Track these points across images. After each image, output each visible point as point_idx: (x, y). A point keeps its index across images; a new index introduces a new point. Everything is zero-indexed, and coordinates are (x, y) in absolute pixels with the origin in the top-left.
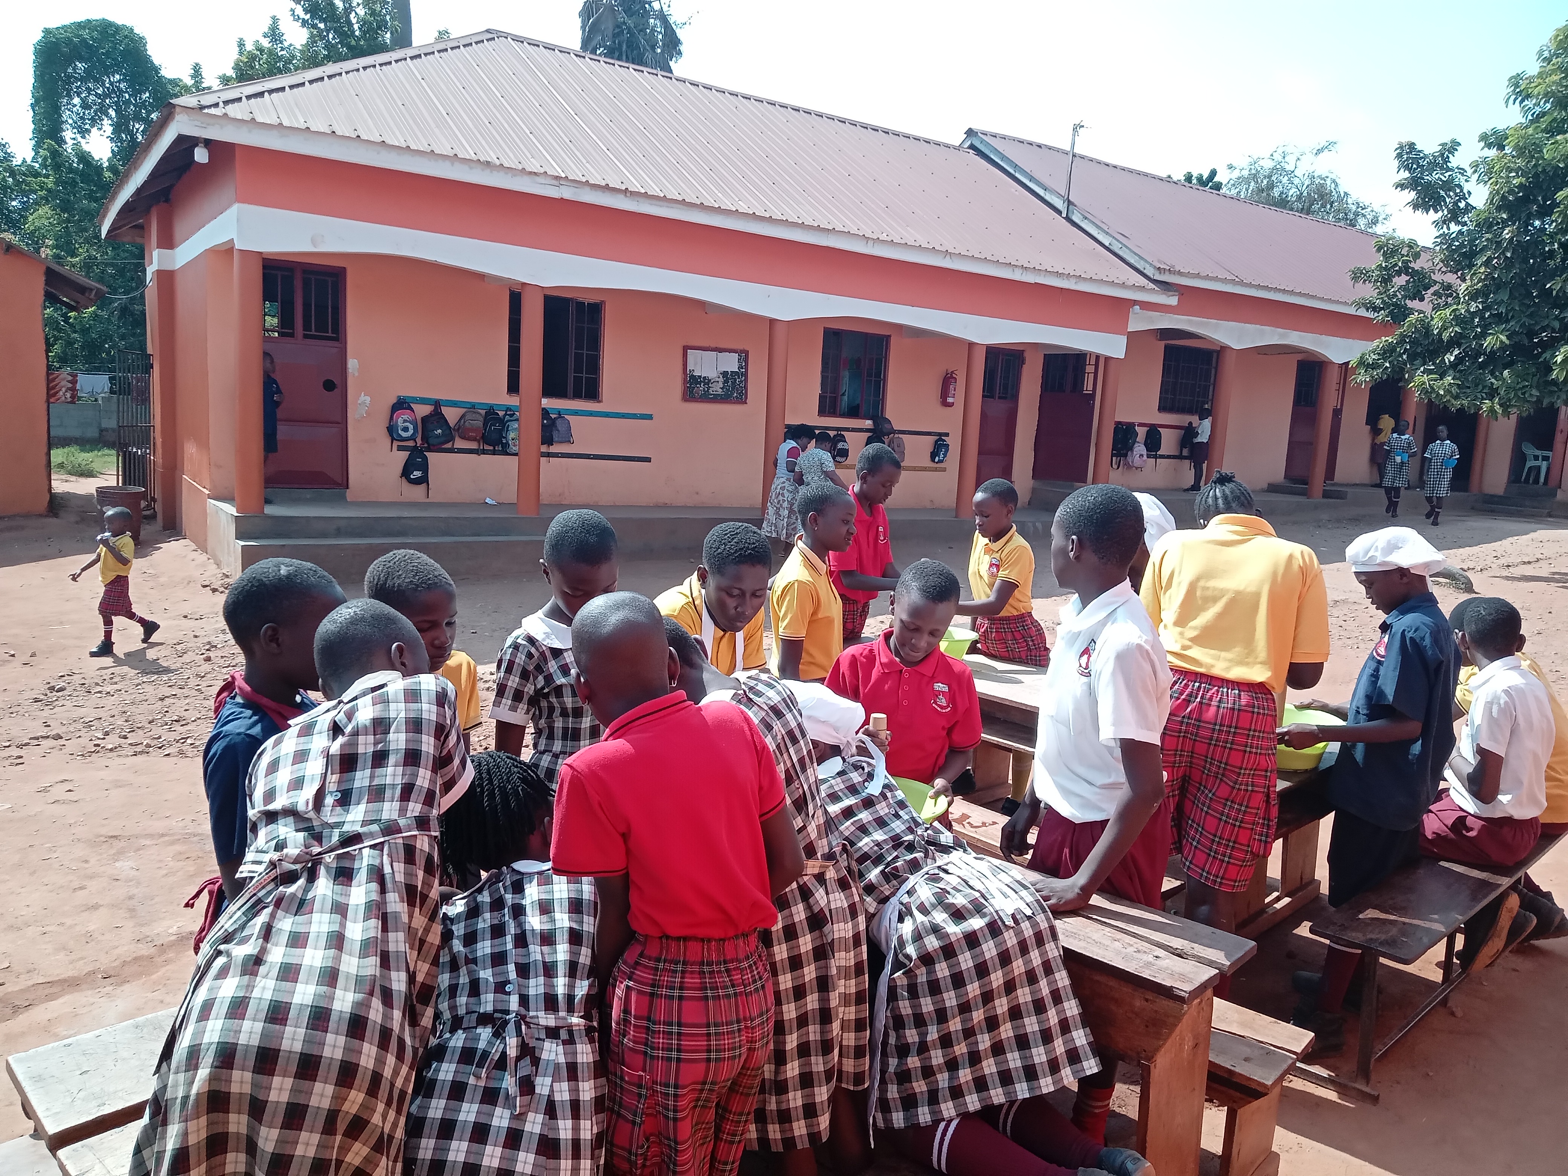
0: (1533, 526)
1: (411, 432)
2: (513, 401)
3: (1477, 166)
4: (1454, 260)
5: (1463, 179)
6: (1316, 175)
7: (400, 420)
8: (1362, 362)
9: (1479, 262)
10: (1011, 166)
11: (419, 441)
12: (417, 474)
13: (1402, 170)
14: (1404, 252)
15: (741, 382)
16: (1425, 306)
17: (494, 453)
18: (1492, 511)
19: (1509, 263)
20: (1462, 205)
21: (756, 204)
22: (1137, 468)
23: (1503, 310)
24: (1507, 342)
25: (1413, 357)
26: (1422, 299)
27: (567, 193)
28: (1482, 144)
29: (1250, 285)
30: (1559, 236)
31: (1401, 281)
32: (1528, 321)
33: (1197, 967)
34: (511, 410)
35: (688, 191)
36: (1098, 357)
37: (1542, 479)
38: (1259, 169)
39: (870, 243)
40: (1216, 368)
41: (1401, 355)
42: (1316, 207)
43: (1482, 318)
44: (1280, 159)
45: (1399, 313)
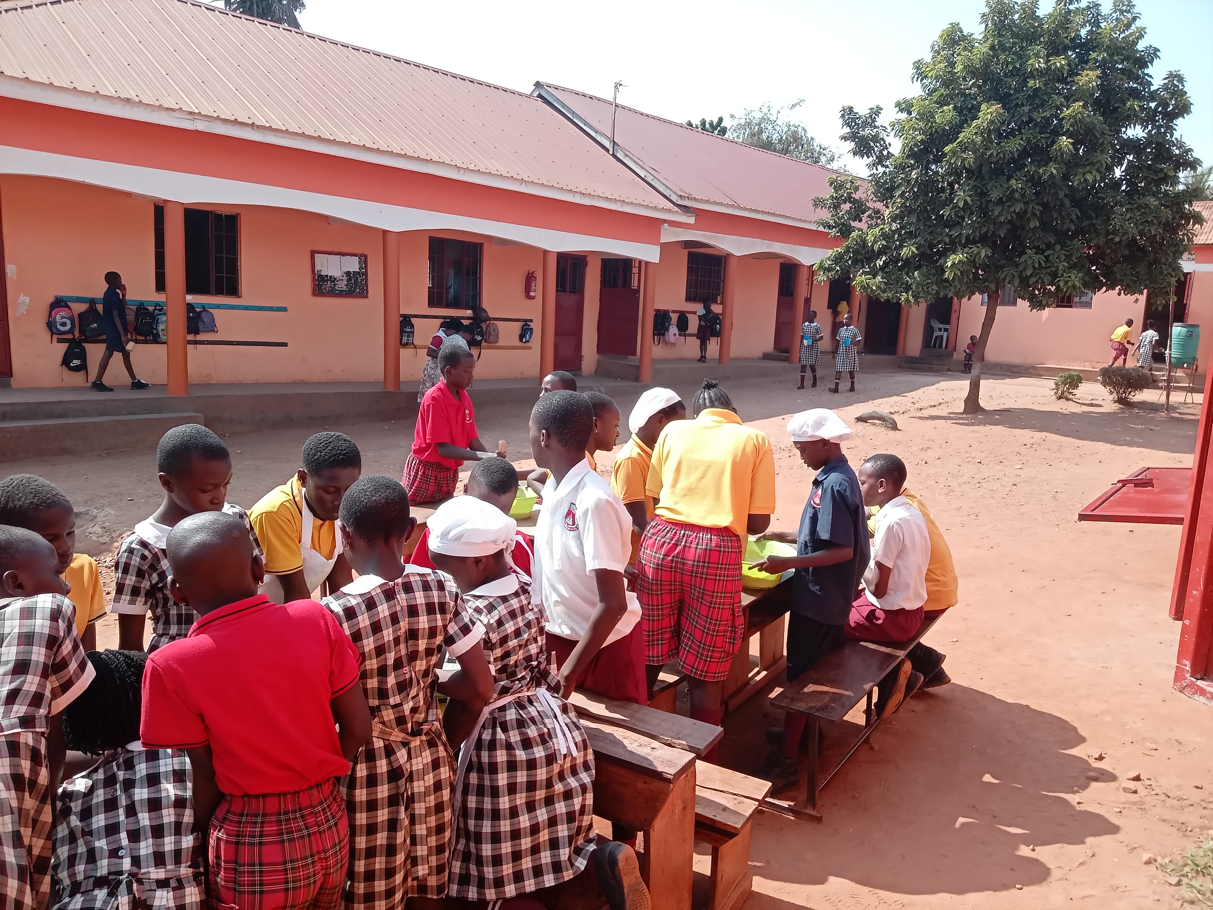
0: (938, 378)
1: (69, 326)
2: (161, 298)
3: (894, 125)
4: (881, 193)
5: (885, 134)
6: (791, 124)
7: (58, 317)
8: (821, 267)
9: (897, 194)
10: (570, 113)
11: (77, 334)
12: (76, 362)
13: (845, 126)
14: (848, 186)
15: (363, 280)
16: (863, 225)
17: (146, 342)
18: (912, 368)
19: (916, 196)
20: (885, 153)
21: (366, 138)
22: (672, 344)
23: (913, 229)
24: (916, 252)
25: (855, 262)
26: (860, 221)
27: (201, 126)
28: (897, 109)
29: (745, 209)
30: (947, 177)
31: (846, 207)
32: (929, 237)
33: (680, 753)
34: (159, 305)
35: (307, 125)
36: (640, 262)
37: (944, 345)
38: (752, 118)
39: (462, 171)
40: (724, 269)
41: (847, 261)
42: (792, 148)
43: (900, 235)
44: (767, 112)
45: (845, 231)
